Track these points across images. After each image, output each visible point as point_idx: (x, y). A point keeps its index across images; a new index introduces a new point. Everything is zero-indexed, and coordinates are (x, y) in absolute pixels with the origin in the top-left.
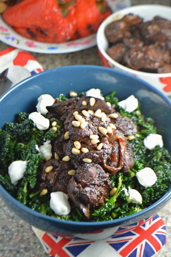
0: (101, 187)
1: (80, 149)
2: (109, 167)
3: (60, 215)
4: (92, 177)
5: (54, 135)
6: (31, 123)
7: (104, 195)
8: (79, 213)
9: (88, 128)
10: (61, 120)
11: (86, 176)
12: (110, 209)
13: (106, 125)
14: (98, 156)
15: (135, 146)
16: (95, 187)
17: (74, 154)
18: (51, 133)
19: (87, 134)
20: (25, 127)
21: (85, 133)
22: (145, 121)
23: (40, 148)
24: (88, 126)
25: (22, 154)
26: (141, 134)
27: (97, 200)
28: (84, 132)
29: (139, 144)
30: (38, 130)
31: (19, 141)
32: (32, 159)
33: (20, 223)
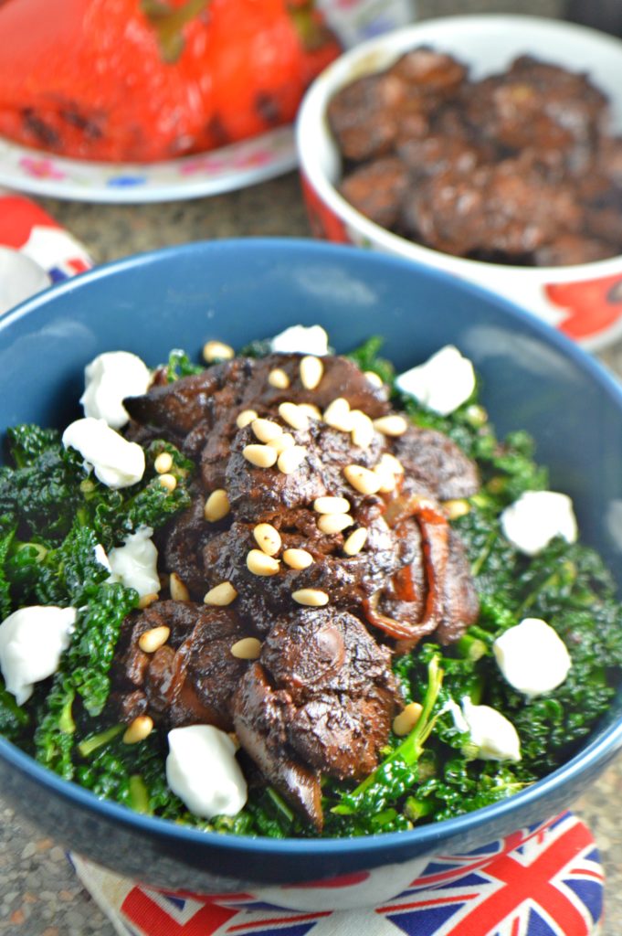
0: (361, 702)
1: (279, 556)
2: (384, 622)
3: (210, 818)
4: (329, 662)
5: (165, 503)
6: (72, 461)
7: (374, 733)
8: (281, 806)
9: (305, 470)
10: (188, 450)
11: (306, 657)
12: (402, 785)
13: (370, 458)
14: (351, 578)
15: (473, 539)
16: (340, 701)
17: (253, 575)
18: (153, 496)
19: (303, 493)
20: (44, 480)
21: (297, 491)
22: (504, 444)
23: (111, 556)
24: (305, 463)
25: (38, 585)
26: (490, 495)
27: (352, 751)
28: (294, 489)
29: (486, 533)
30: (102, 487)
31: (24, 535)
32: (98, 601)
33: (26, 854)
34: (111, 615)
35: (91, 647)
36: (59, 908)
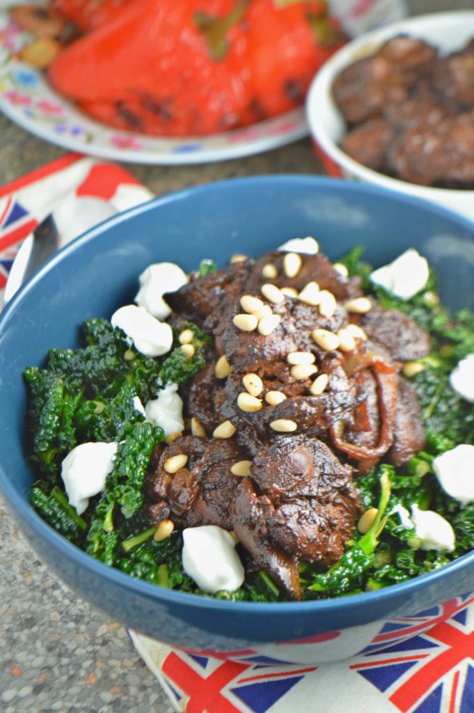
0: (329, 506)
1: (262, 397)
2: (347, 447)
3: (214, 592)
4: (300, 475)
5: (184, 366)
6: (118, 337)
7: (340, 530)
8: (270, 585)
9: (281, 333)
10: (207, 328)
11: (282, 471)
12: (360, 567)
13: (334, 325)
14: (314, 410)
15: (426, 390)
16: (311, 505)
17: (244, 412)
18: (176, 359)
19: (278, 349)
20: (102, 354)
21: (273, 347)
22: (454, 321)
23: (147, 407)
24: (280, 328)
25: (96, 429)
26: (442, 358)
27: (318, 540)
28: (271, 346)
29: (437, 385)
30: (140, 356)
31: (89, 395)
32: (133, 437)
33: (99, 633)
34: (143, 446)
35: (128, 469)
36: (122, 672)
